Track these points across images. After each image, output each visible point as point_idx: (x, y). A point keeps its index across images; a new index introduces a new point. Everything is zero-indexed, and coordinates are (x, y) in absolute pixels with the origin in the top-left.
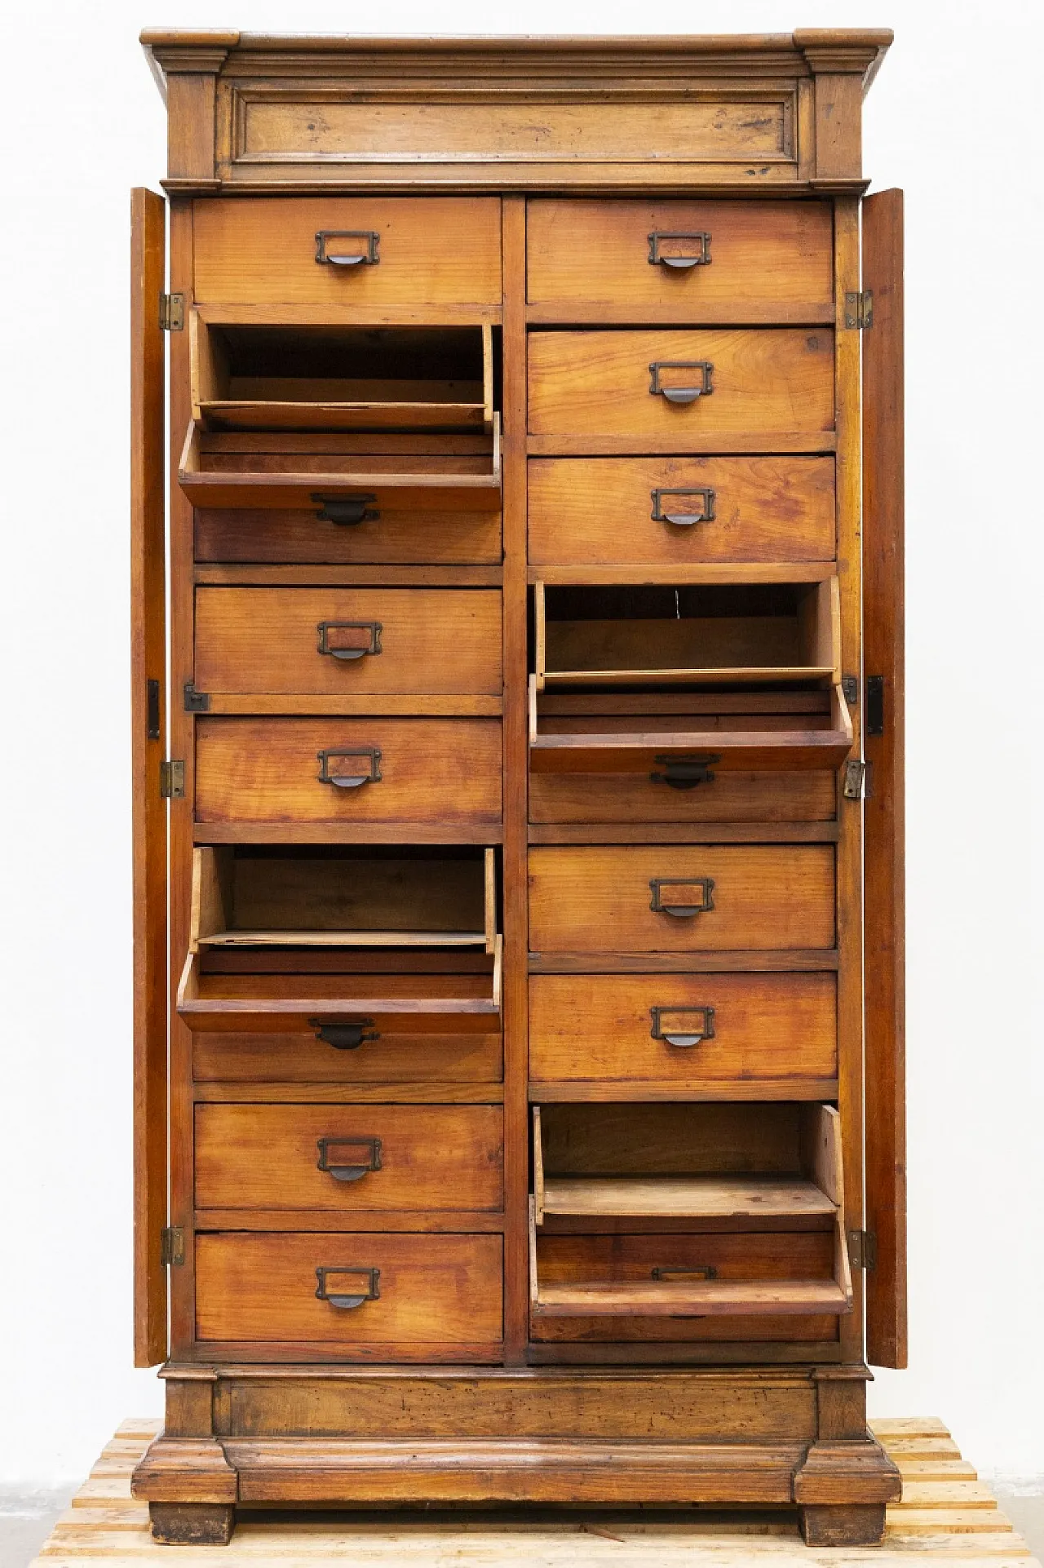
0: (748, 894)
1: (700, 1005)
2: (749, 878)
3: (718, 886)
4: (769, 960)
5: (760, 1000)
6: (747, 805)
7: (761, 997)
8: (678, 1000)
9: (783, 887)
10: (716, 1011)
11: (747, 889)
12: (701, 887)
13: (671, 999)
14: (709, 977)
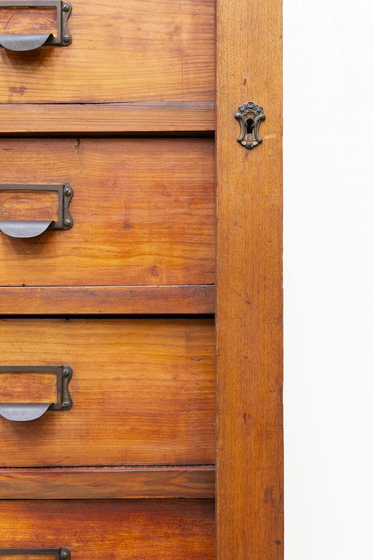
0: (119, 386)
1: (47, 547)
2: (120, 363)
3: (78, 375)
4: (147, 483)
5: (136, 539)
6: (117, 262)
7: (136, 533)
8: (19, 537)
9: (169, 377)
10: (73, 554)
11: (118, 379)
12: (54, 377)
13: (8, 537)
14: (63, 505)
